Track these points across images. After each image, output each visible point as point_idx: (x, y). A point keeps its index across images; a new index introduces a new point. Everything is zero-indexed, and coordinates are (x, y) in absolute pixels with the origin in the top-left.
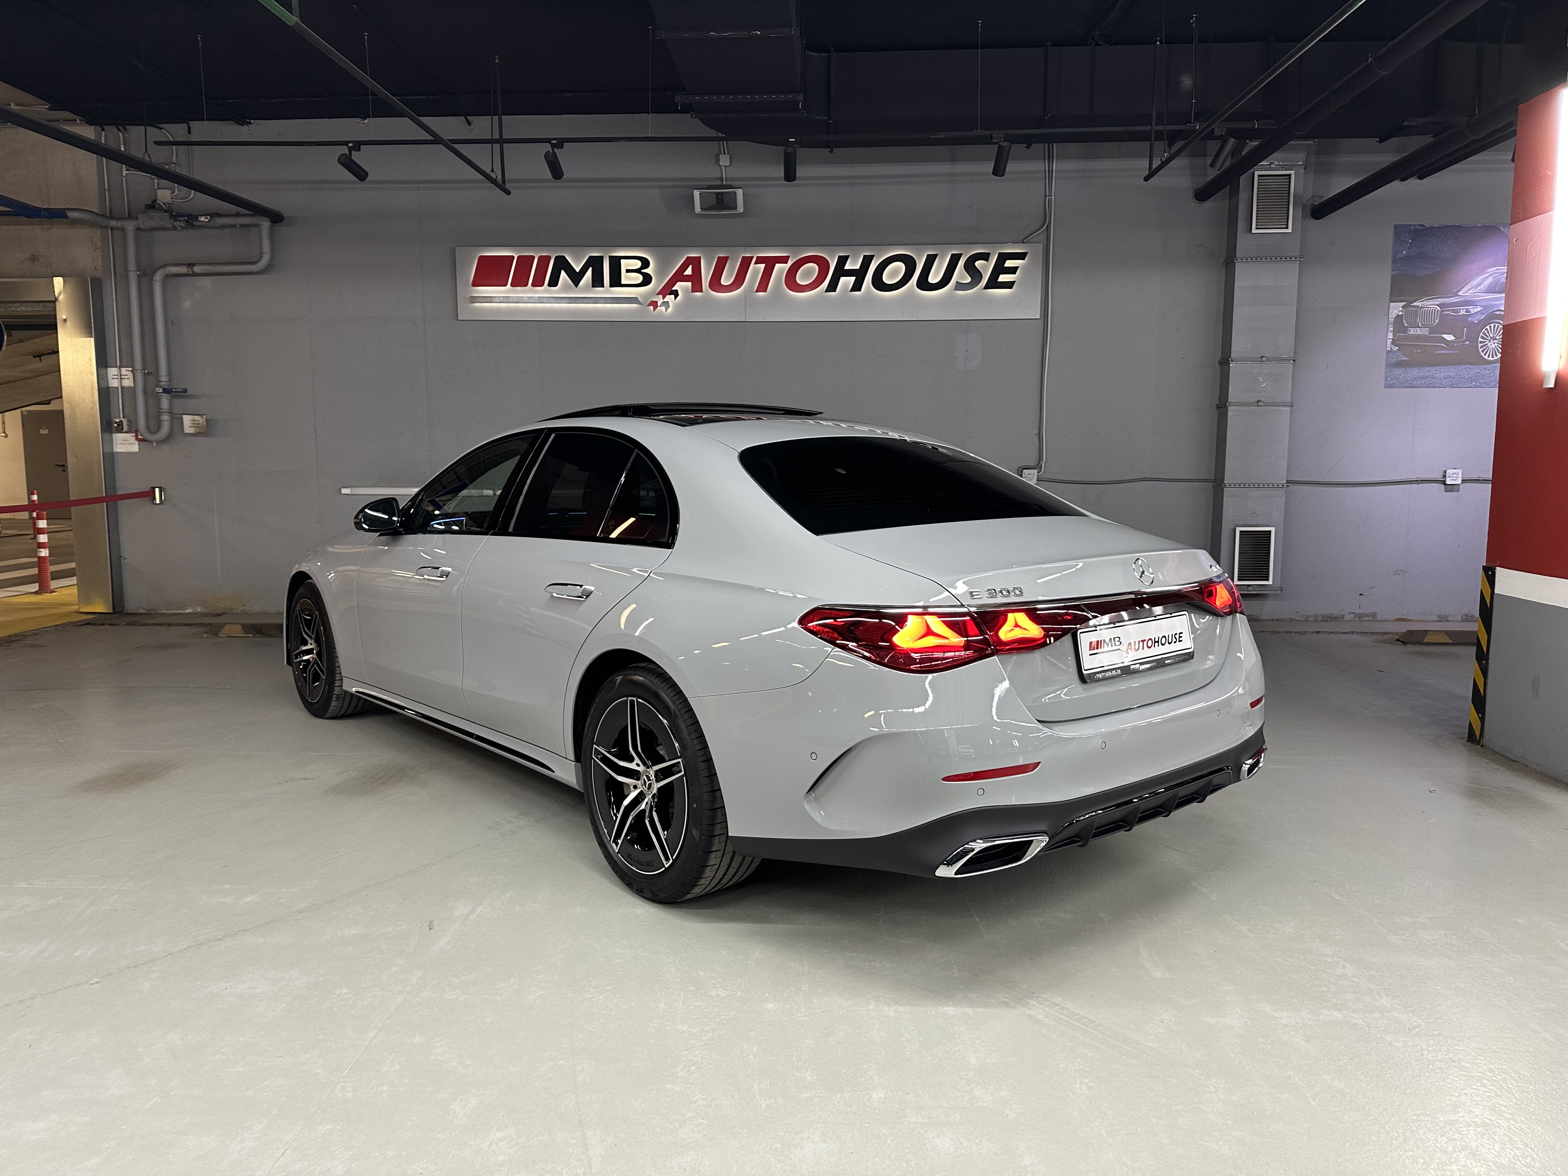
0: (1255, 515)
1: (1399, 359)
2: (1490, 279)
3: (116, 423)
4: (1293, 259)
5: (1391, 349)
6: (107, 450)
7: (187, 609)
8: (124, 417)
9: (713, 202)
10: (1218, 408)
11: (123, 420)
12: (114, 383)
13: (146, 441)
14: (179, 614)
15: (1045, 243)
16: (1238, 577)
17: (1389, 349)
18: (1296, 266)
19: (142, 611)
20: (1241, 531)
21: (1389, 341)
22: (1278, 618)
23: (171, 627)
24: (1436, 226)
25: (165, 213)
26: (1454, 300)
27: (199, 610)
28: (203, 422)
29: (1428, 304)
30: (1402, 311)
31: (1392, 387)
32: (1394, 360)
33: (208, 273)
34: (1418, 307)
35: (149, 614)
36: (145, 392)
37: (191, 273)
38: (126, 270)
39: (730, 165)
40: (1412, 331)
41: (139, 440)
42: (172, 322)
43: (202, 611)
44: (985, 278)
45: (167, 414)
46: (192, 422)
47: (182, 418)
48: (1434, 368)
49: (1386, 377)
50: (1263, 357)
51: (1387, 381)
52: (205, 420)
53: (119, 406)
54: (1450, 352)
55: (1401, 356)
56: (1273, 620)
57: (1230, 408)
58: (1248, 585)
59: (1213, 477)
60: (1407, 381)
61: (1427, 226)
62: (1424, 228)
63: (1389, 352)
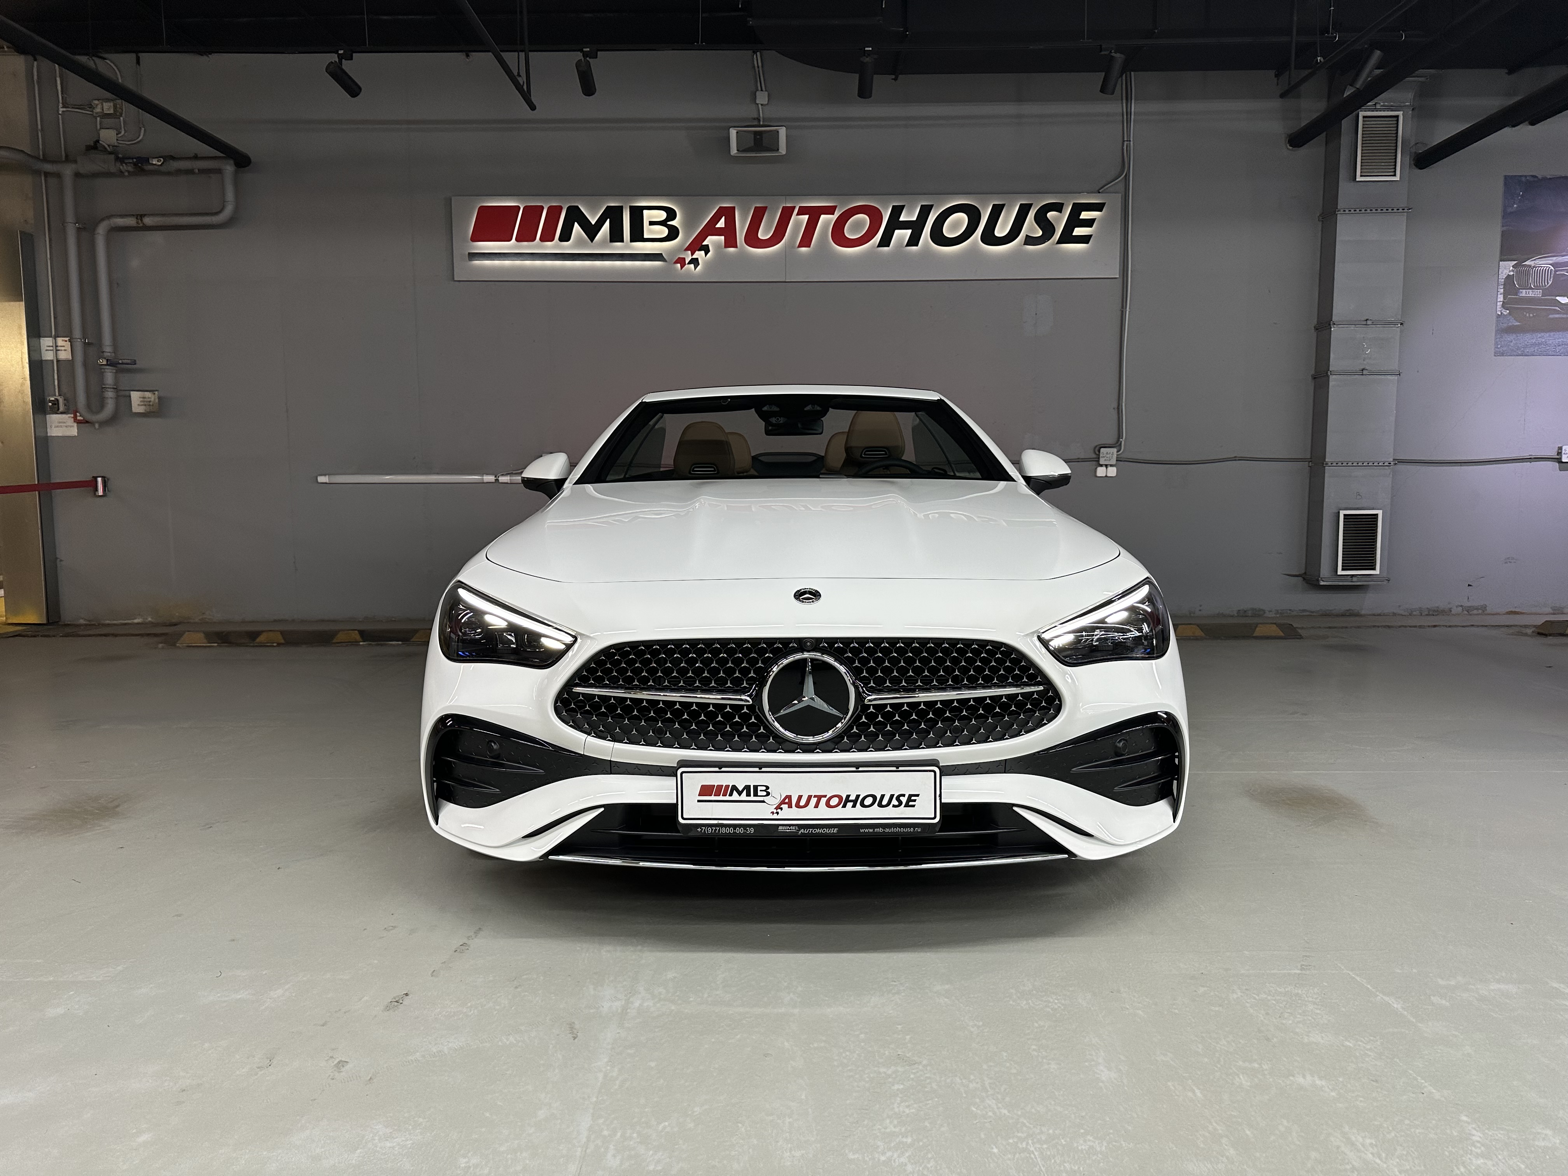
0: (1359, 497)
1: (1510, 324)
3: (50, 401)
4: (1401, 210)
5: (1502, 313)
6: (40, 434)
7: (136, 619)
8: (60, 395)
9: (752, 144)
10: (1314, 378)
11: (59, 398)
12: (48, 356)
13: (87, 422)
14: (125, 624)
15: (1124, 193)
16: (1343, 566)
17: (1500, 313)
18: (1402, 219)
19: (82, 622)
20: (1345, 515)
21: (1500, 304)
22: (1379, 612)
23: (117, 638)
24: (1549, 177)
25: (110, 156)
27: (150, 619)
28: (155, 399)
29: (1540, 263)
30: (1513, 271)
31: (1502, 354)
32: (1505, 325)
33: (161, 226)
34: (1530, 266)
35: (90, 625)
36: (85, 364)
37: (141, 225)
38: (64, 223)
39: (767, 104)
40: (1524, 293)
41: (79, 422)
42: (118, 284)
43: (153, 621)
44: (1058, 233)
45: (112, 390)
46: (142, 399)
47: (130, 396)
48: (1548, 334)
49: (1496, 343)
50: (1367, 320)
51: (1498, 348)
52: (157, 397)
53: (54, 382)
54: (1565, 316)
55: (1511, 320)
56: (1374, 615)
57: (1332, 378)
58: (1353, 576)
59: (1309, 456)
60: (1518, 348)
61: (1540, 177)
62: (1536, 179)
63: (1499, 316)
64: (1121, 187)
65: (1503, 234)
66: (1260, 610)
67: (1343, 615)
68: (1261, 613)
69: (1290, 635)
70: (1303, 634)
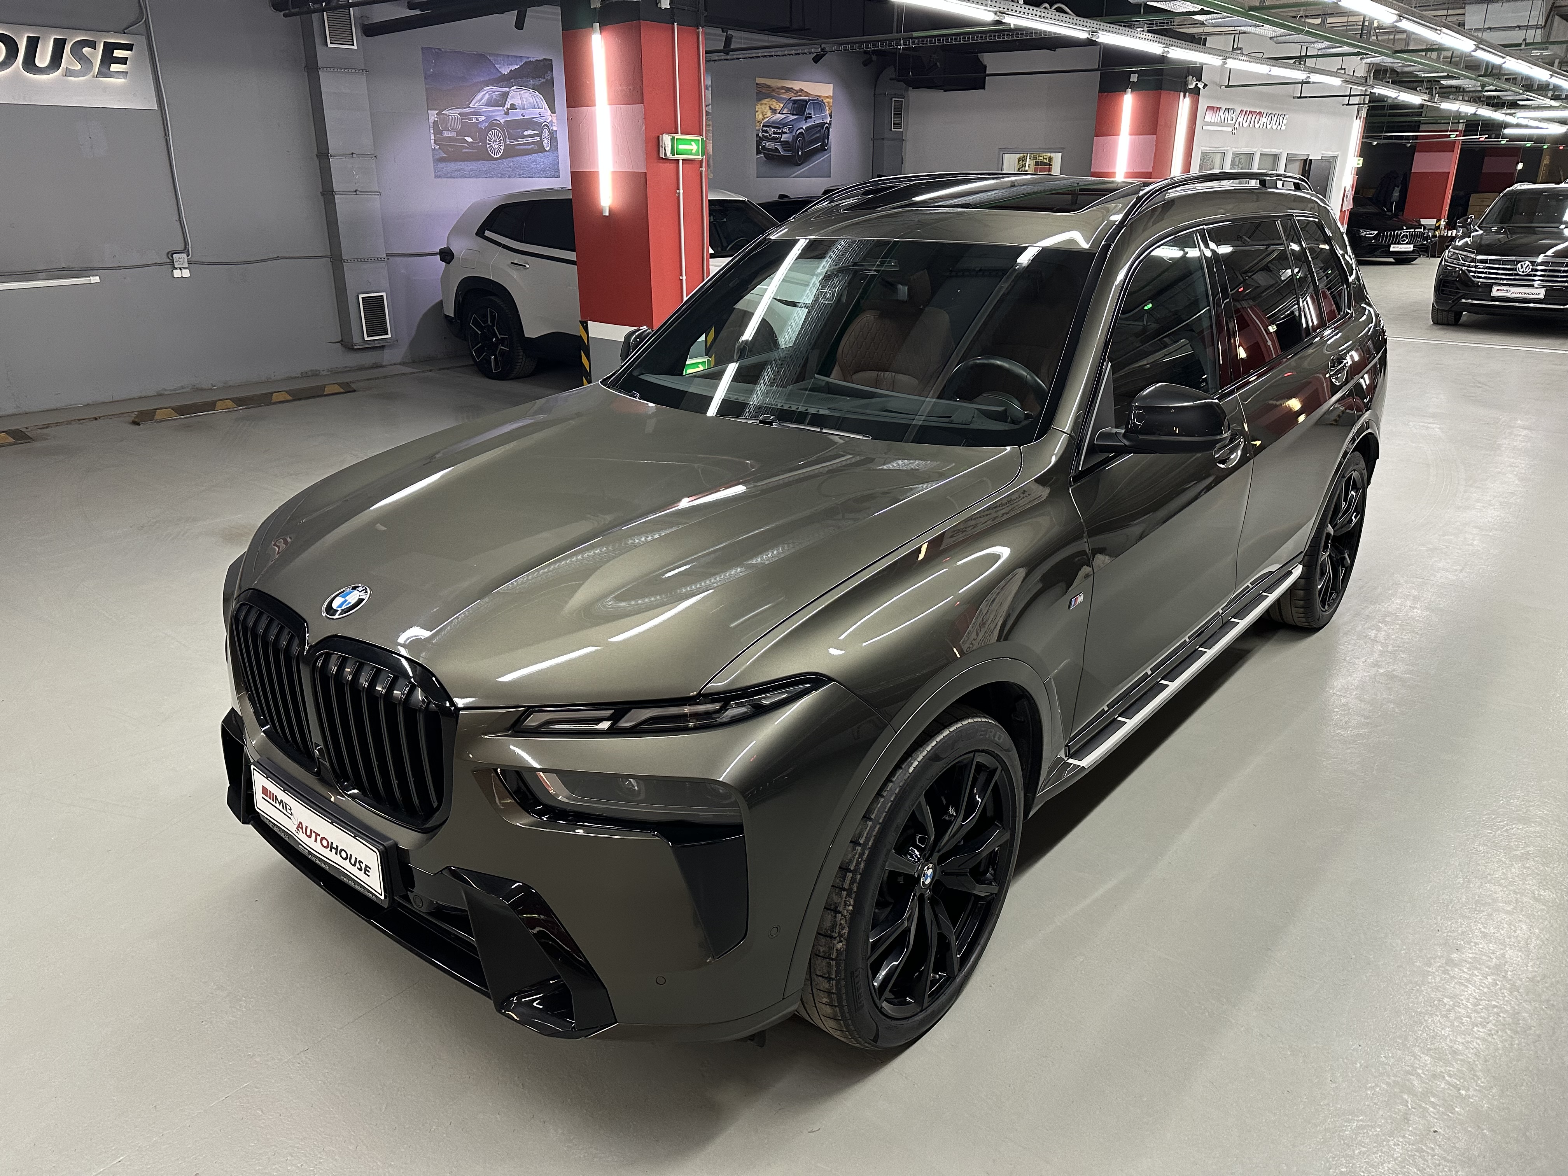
0: (369, 284)
1: (441, 156)
2: (487, 96)
4: (361, 71)
5: (435, 148)
10: (323, 194)
15: (147, 36)
16: (367, 334)
17: (433, 148)
18: (364, 77)
20: (362, 298)
21: (432, 141)
22: (394, 362)
24: (448, 51)
26: (468, 110)
29: (453, 112)
30: (437, 117)
31: (439, 177)
32: (437, 157)
34: (446, 114)
40: (446, 134)
44: (96, 67)
48: (464, 163)
49: (435, 169)
50: (352, 154)
51: (436, 173)
54: (471, 151)
55: (441, 153)
56: (391, 365)
57: (336, 196)
58: (374, 340)
59: (329, 254)
60: (448, 173)
61: (443, 50)
62: (439, 52)
63: (434, 150)
64: (143, 30)
65: (426, 89)
66: (316, 371)
67: (371, 368)
68: (318, 372)
69: (348, 389)
70: (355, 388)
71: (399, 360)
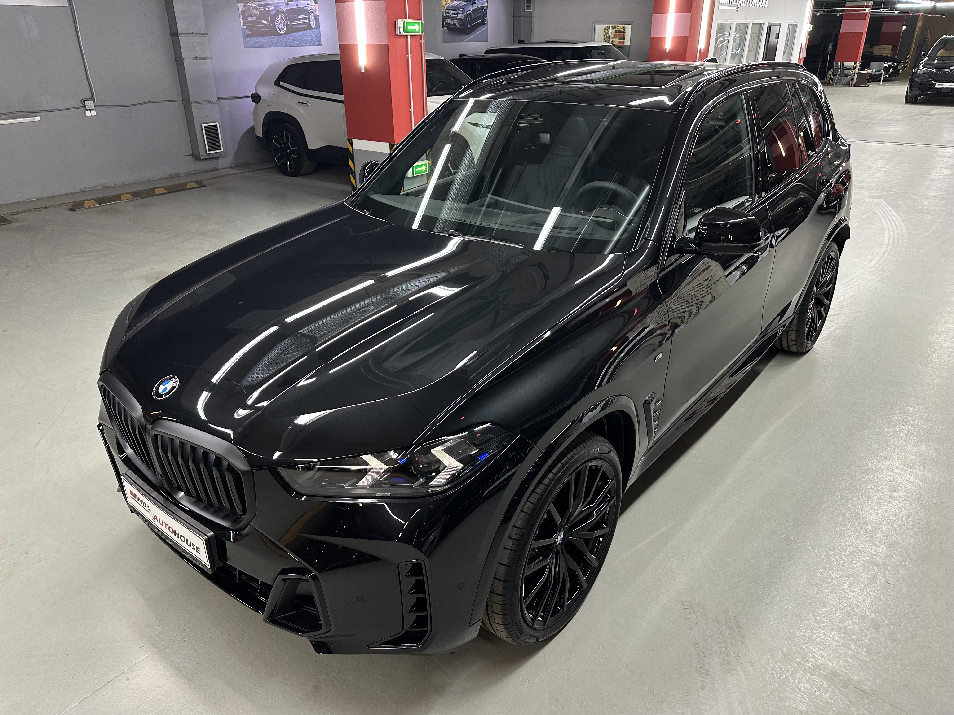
0: (207, 117)
1: (247, 33)
10: (175, 60)
16: (208, 150)
20: (204, 126)
21: (242, 23)
22: (225, 167)
26: (262, 3)
29: (253, 4)
30: (244, 8)
31: (247, 47)
32: (245, 34)
34: (249, 6)
40: (250, 19)
48: (262, 38)
49: (244, 42)
50: (193, 33)
51: (245, 44)
54: (266, 29)
55: (247, 31)
56: (224, 168)
57: (184, 61)
58: (213, 153)
59: (182, 99)
60: (253, 44)
63: (243, 29)
66: (178, 173)
67: (212, 171)
68: (179, 175)
69: (201, 185)
70: (205, 184)
71: (228, 166)
